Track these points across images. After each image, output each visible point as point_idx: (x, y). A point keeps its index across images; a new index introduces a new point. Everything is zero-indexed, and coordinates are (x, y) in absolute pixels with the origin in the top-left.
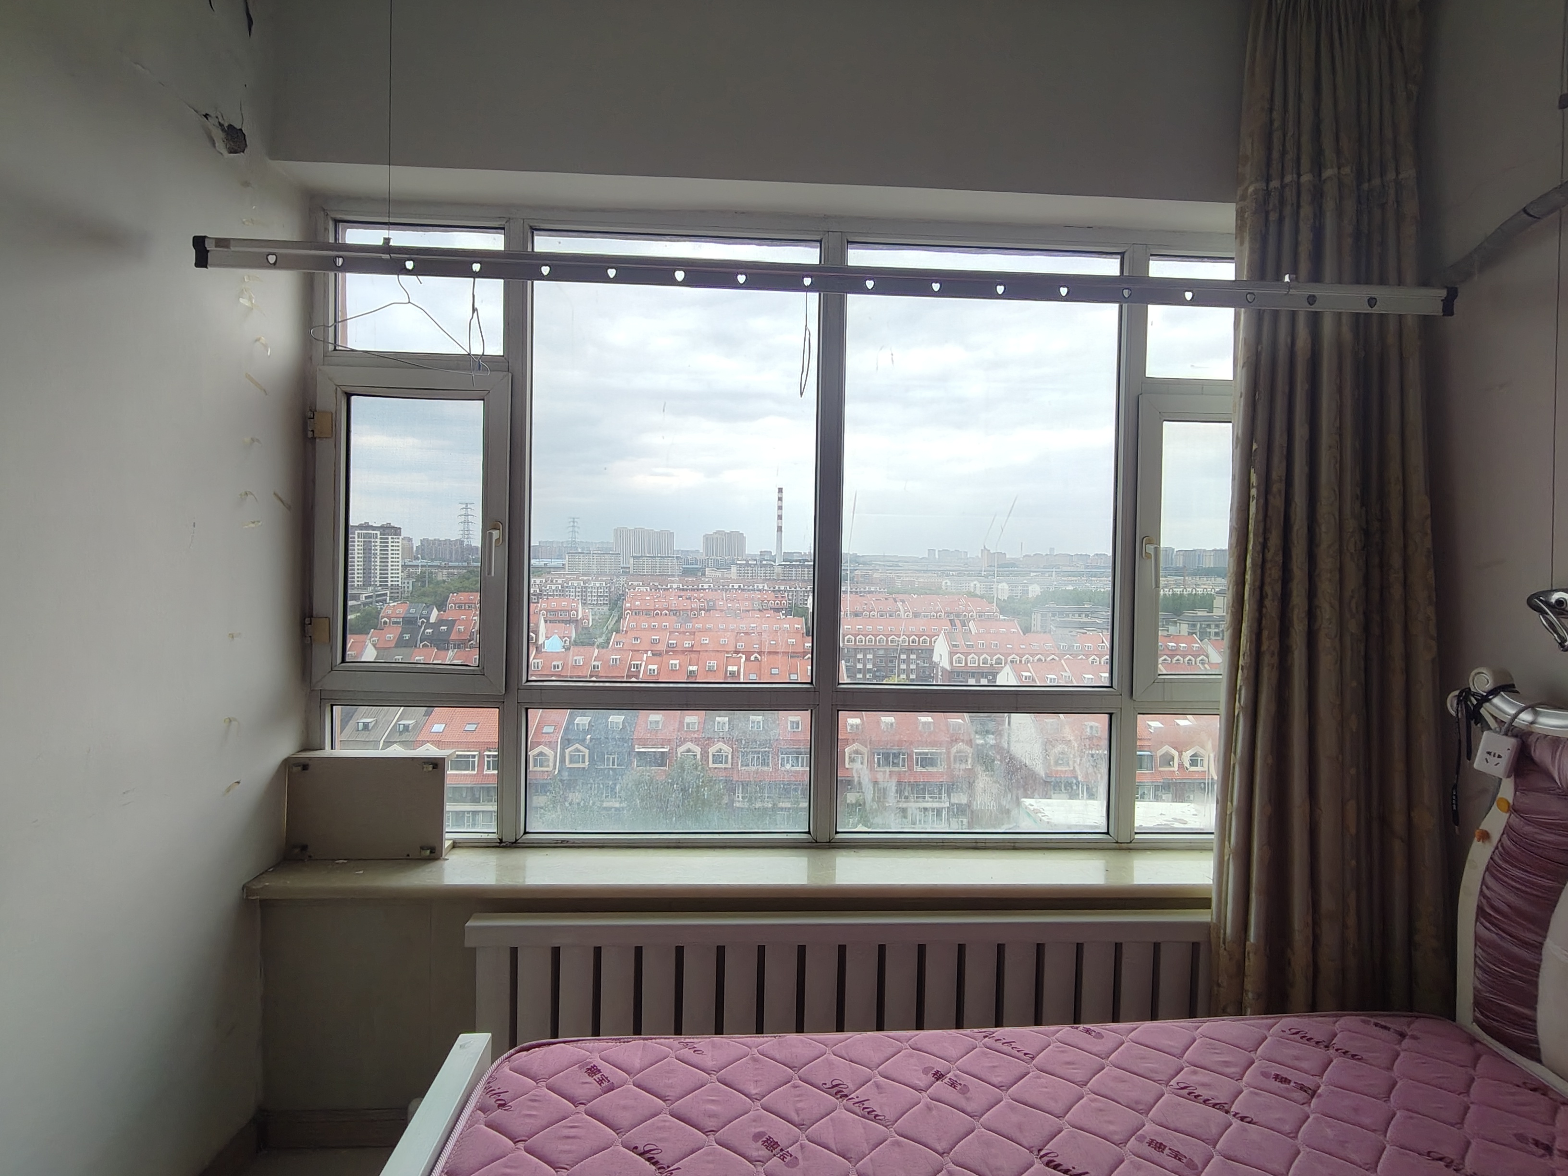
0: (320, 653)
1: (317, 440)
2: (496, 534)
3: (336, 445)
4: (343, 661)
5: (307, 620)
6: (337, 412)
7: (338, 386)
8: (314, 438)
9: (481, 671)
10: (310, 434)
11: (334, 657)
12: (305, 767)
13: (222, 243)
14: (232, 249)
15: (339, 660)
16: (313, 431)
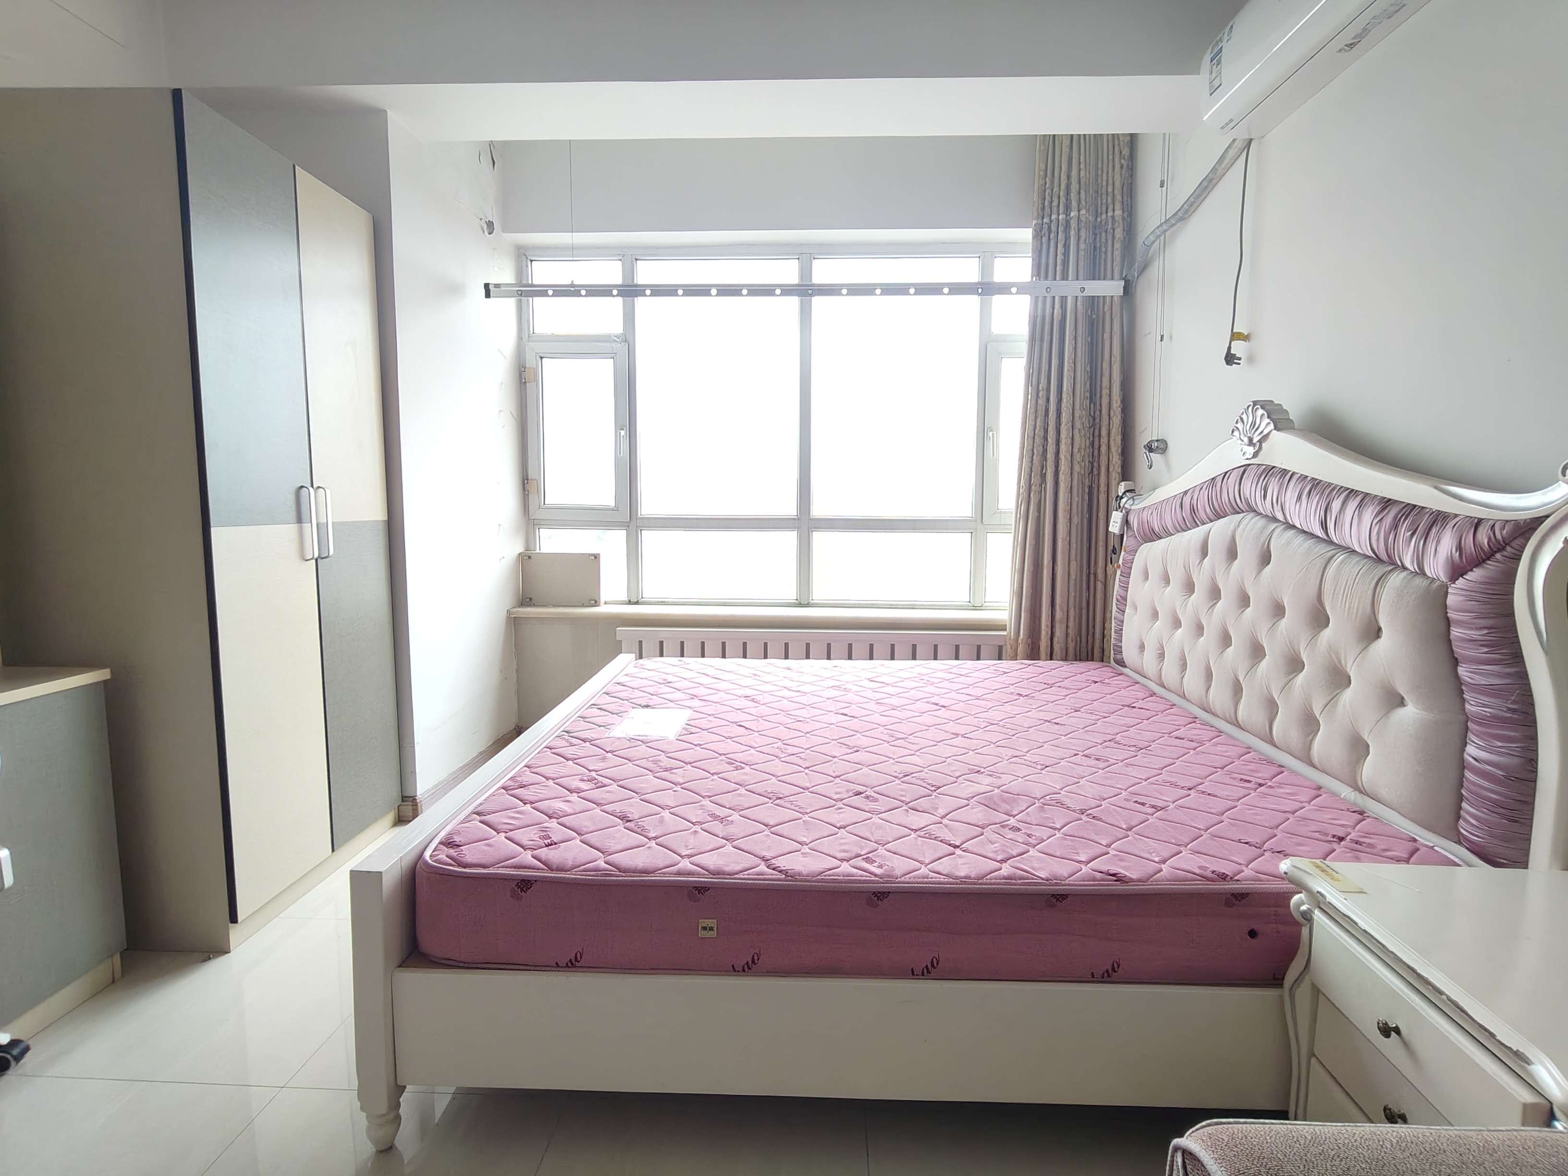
0: (532, 499)
1: (527, 384)
2: (623, 433)
3: (537, 386)
4: (544, 504)
5: (526, 481)
6: (537, 368)
7: (538, 353)
8: (525, 382)
9: (616, 509)
10: (523, 381)
11: (540, 502)
12: (530, 557)
13: (497, 286)
14: (502, 289)
15: (543, 503)
16: (525, 379)
